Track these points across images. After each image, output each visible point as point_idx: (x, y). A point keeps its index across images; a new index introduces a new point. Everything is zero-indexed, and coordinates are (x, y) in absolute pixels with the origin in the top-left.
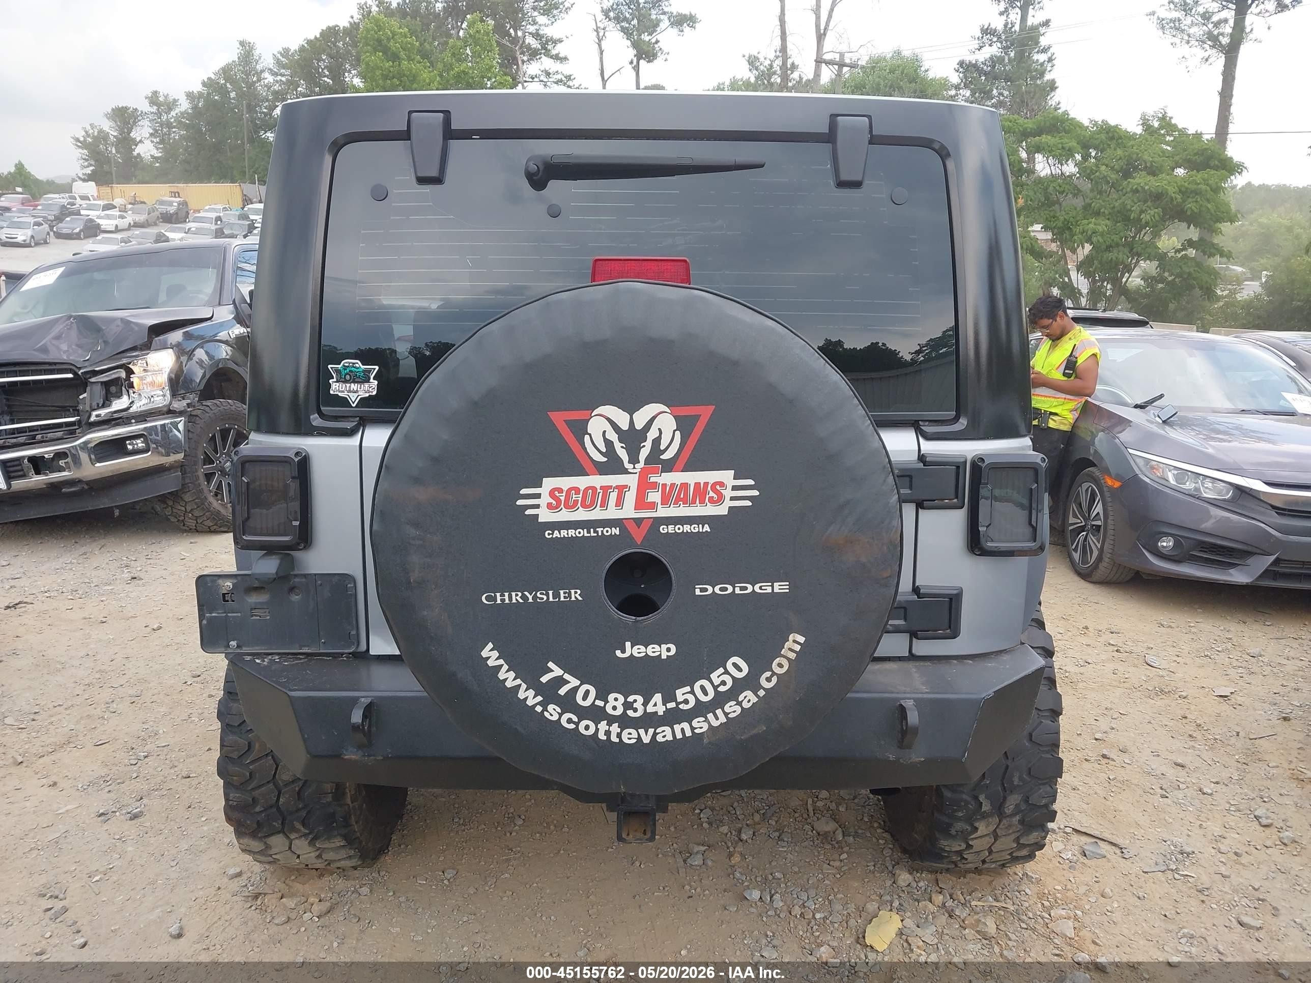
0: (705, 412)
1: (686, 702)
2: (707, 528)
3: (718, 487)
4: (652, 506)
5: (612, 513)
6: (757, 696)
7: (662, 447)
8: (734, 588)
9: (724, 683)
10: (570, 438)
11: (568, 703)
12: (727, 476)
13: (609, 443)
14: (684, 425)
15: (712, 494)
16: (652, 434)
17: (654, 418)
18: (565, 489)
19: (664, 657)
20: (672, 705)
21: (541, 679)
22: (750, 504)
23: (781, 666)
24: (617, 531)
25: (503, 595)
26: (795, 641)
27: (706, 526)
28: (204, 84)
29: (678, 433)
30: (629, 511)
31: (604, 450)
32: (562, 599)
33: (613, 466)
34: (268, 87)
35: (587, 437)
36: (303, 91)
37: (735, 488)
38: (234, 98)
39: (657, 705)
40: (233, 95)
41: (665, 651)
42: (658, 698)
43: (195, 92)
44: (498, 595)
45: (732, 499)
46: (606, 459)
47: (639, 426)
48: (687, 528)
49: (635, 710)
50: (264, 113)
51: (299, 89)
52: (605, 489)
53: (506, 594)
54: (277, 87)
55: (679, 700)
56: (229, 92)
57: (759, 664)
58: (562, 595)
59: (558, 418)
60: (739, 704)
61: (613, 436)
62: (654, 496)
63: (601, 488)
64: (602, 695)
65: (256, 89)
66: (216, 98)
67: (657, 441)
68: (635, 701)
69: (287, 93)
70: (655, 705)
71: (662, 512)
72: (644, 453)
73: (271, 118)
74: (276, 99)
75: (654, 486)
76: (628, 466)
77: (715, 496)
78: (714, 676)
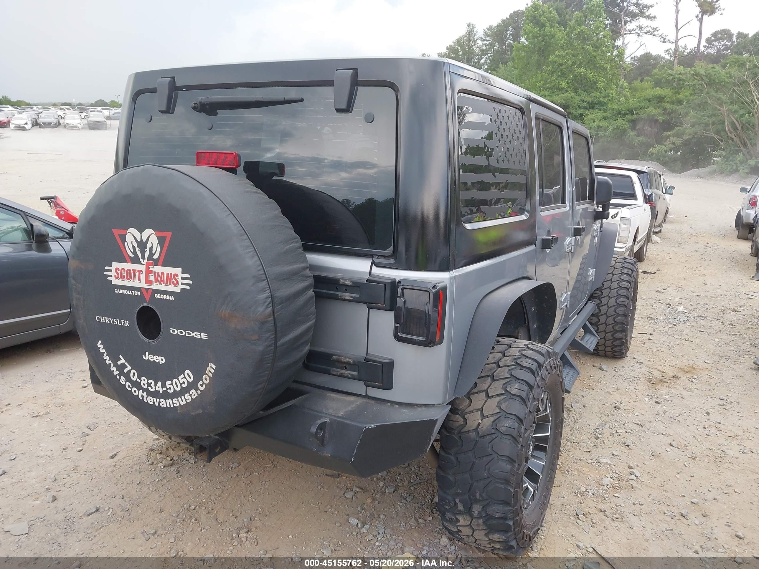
0: (168, 235)
1: (170, 389)
2: (173, 298)
3: (176, 276)
4: (151, 283)
5: (136, 284)
6: (197, 393)
7: (153, 252)
8: (185, 332)
9: (184, 383)
10: (120, 243)
11: (127, 376)
12: (178, 271)
13: (134, 247)
14: (161, 241)
15: (174, 280)
16: (149, 245)
17: (149, 236)
18: (120, 269)
19: (161, 363)
20: (165, 389)
21: (118, 363)
22: (189, 288)
23: (206, 379)
24: (139, 293)
25: (102, 318)
26: (211, 367)
27: (172, 297)
28: (447, 49)
29: (158, 245)
30: (142, 284)
31: (132, 251)
32: (122, 325)
33: (135, 260)
34: (479, 48)
35: (126, 243)
36: (497, 48)
37: (183, 278)
38: (461, 55)
39: (159, 388)
40: (461, 53)
41: (160, 360)
42: (159, 384)
43: (443, 53)
44: (101, 317)
45: (182, 284)
46: (133, 256)
47: (144, 240)
48: (165, 297)
49: (152, 388)
50: (475, 62)
51: (495, 48)
52: (134, 271)
53: (104, 318)
54: (484, 48)
55: (167, 387)
56: (459, 52)
57: (198, 377)
58: (122, 322)
59: (116, 232)
60: (190, 395)
61: (135, 244)
62: (152, 278)
63: (133, 270)
64: (139, 377)
65: (473, 49)
66: (453, 55)
67: (151, 249)
68: (151, 383)
69: (488, 50)
70: (159, 387)
71: (156, 286)
72: (147, 254)
73: (478, 65)
74: (483, 54)
75: (151, 272)
76: (141, 260)
77: (175, 281)
78: (180, 378)
